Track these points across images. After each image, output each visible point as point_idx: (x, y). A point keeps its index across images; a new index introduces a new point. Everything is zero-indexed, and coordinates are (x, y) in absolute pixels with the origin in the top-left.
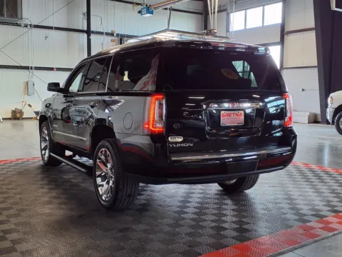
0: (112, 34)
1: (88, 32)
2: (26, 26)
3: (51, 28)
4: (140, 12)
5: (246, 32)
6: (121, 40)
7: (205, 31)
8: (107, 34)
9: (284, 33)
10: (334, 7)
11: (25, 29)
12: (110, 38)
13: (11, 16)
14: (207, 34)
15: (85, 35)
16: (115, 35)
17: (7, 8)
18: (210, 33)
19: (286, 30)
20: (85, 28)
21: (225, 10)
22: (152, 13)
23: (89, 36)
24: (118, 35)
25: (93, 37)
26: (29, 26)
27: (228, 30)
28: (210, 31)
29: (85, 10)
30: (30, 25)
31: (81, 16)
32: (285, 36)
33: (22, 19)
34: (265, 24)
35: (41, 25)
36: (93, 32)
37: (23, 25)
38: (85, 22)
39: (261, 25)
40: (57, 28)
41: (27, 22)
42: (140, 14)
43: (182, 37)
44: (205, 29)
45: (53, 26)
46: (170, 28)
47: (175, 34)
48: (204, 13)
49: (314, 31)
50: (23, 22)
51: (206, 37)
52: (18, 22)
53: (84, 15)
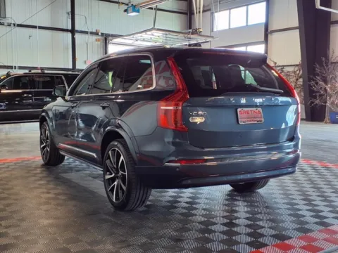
0: (97, 34)
1: (73, 31)
2: (9, 25)
3: (35, 27)
4: (126, 11)
5: (230, 32)
6: (106, 39)
7: (191, 30)
8: (92, 33)
9: (267, 32)
10: (318, 6)
11: (8, 28)
12: (95, 37)
14: (192, 34)
15: (70, 35)
16: (100, 34)
18: (196, 32)
19: (270, 29)
20: (70, 28)
21: (210, 10)
22: (138, 11)
23: (73, 35)
24: (102, 34)
25: (77, 36)
26: (12, 25)
27: (212, 30)
28: (196, 31)
29: (69, 10)
30: (14, 24)
31: (66, 15)
32: (269, 35)
33: (5, 18)
34: (249, 24)
35: (25, 24)
36: (78, 32)
37: (6, 24)
38: (70, 21)
39: (245, 24)
40: (41, 28)
41: (10, 21)
42: (126, 13)
43: (168, 36)
44: (190, 28)
45: (38, 25)
46: (156, 27)
47: (160, 33)
48: (188, 13)
49: (298, 30)
50: (6, 21)
51: (192, 36)
52: (1, 21)
53: (68, 14)
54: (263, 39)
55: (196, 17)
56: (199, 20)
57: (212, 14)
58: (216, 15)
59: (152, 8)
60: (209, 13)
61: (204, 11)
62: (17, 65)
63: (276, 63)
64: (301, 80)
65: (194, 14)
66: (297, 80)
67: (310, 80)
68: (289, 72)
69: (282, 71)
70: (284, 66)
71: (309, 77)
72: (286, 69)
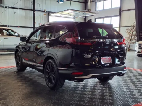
0: (44, 11)
1: (34, 10)
2: (6, 7)
3: (17, 9)
4: (57, 1)
5: (104, 11)
6: (48, 14)
7: (86, 10)
8: (42, 11)
9: (121, 11)
11: (6, 9)
12: (43, 13)
14: (87, 12)
15: (32, 12)
16: (46, 12)
20: (32, 9)
22: (63, 2)
23: (34, 12)
24: (47, 12)
25: (36, 12)
26: (7, 8)
27: (96, 10)
28: (88, 10)
30: (8, 7)
33: (4, 4)
34: (112, 7)
35: (13, 7)
36: (36, 10)
37: (4, 7)
38: (33, 6)
39: (110, 8)
40: (20, 9)
43: (76, 13)
44: (86, 9)
45: (18, 7)
46: (71, 9)
47: (72, 11)
48: (85, 2)
49: (135, 10)
51: (86, 13)
52: (2, 6)
53: (32, 2)
54: (118, 14)
55: (89, 4)
57: (96, 3)
58: (98, 3)
60: (94, 2)
61: (92, 2)
62: (9, 25)
66: (133, 32)
67: (140, 33)
68: (129, 29)
71: (139, 31)
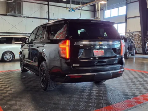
1: (49, 19)
2: (24, 17)
3: (34, 18)
4: (69, 11)
5: (111, 18)
7: (95, 18)
9: (126, 18)
13: (19, 13)
15: (47, 20)
17: (17, 10)
20: (47, 18)
21: (103, 10)
22: (74, 11)
26: (25, 17)
27: (104, 18)
28: (97, 18)
32: (127, 20)
34: (119, 15)
35: (30, 16)
36: (50, 19)
37: (23, 17)
38: (47, 15)
39: (117, 15)
40: (36, 18)
41: (25, 16)
42: (69, 12)
46: (81, 17)
48: (94, 10)
49: (139, 17)
50: (23, 16)
52: (21, 16)
53: (47, 12)
54: (125, 21)
55: (97, 12)
56: (98, 14)
58: (105, 11)
59: (79, 10)
61: (100, 10)
62: (27, 33)
63: (130, 31)
64: (141, 38)
65: (96, 11)
66: (139, 38)
67: (144, 38)
68: (136, 34)
69: (133, 34)
70: (133, 32)
71: (144, 36)
72: (134, 33)
